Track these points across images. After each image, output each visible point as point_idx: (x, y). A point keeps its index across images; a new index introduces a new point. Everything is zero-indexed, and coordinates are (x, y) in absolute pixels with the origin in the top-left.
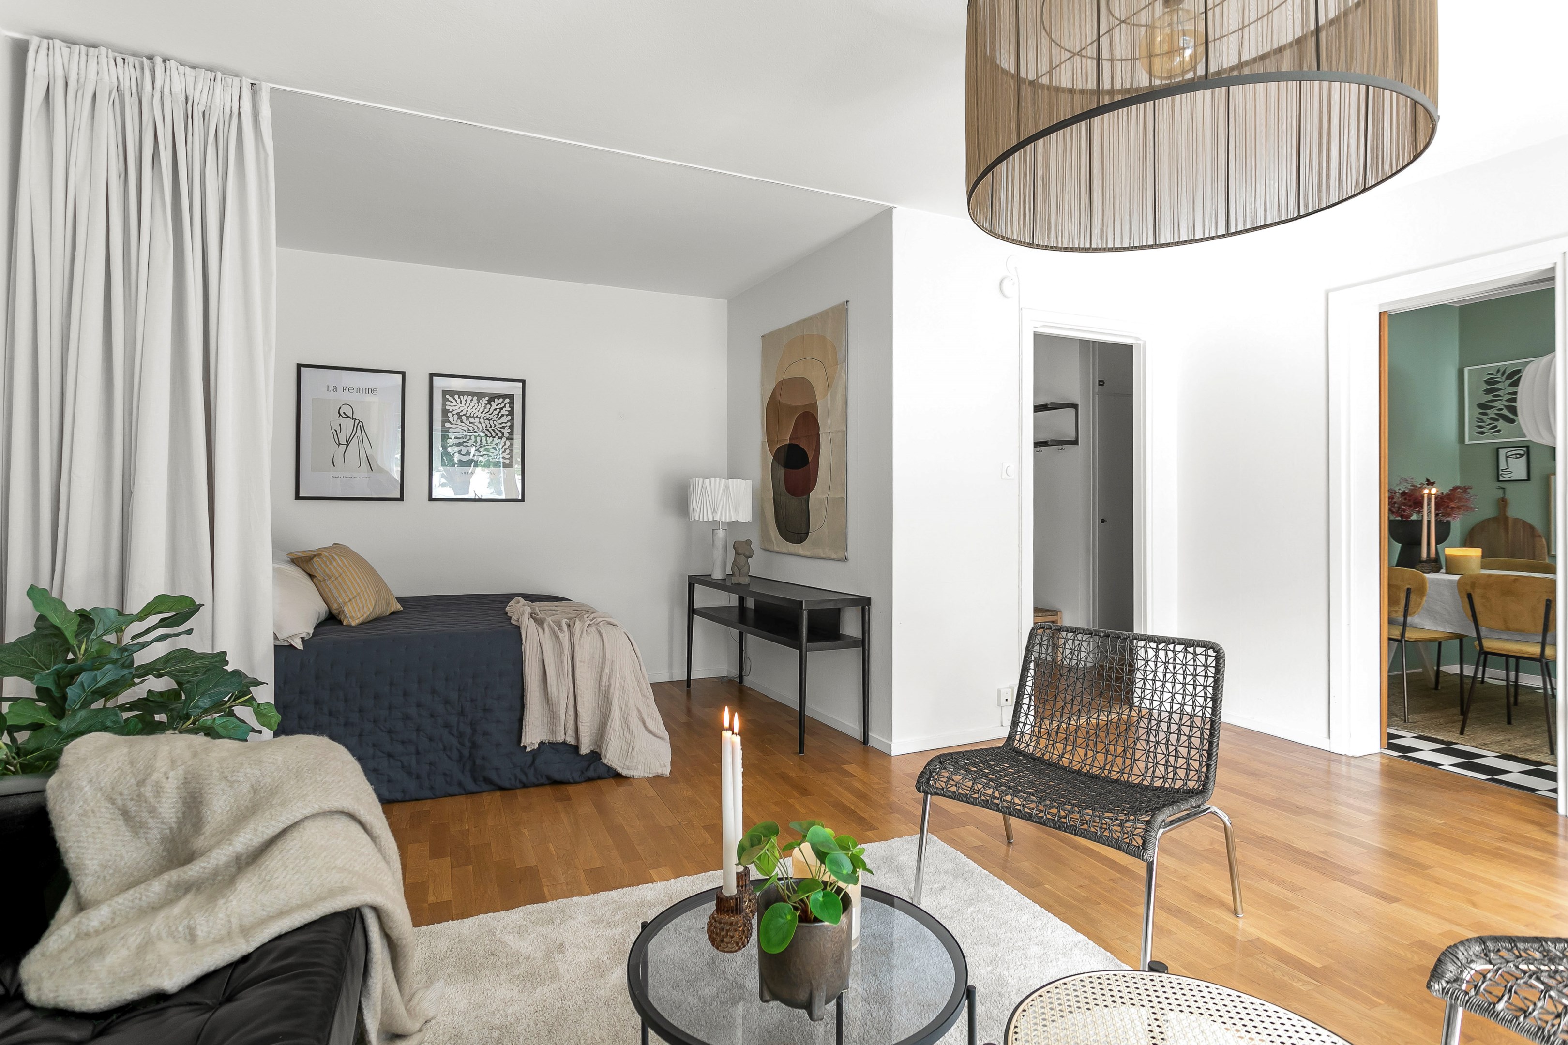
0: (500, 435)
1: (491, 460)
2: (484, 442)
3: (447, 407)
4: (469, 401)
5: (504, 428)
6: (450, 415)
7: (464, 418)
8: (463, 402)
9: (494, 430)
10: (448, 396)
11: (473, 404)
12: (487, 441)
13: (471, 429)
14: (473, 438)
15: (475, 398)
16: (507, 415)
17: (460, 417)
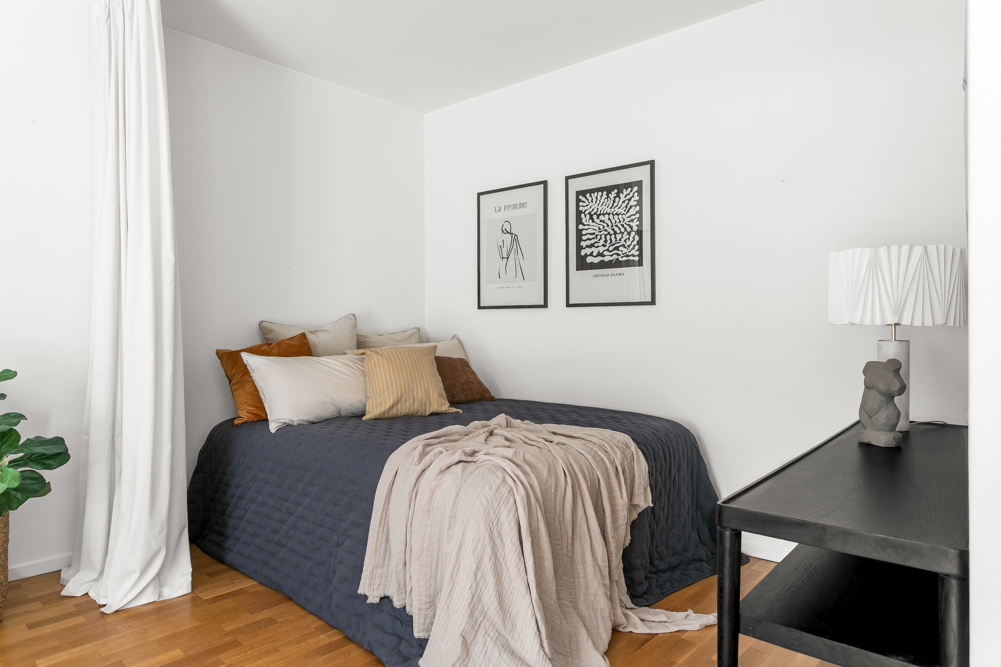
0: (629, 229)
1: (620, 259)
2: (614, 240)
3: (581, 209)
4: (599, 198)
5: (632, 221)
6: (583, 216)
7: (595, 217)
8: (594, 200)
9: (623, 226)
10: (581, 197)
11: (602, 201)
12: (616, 238)
13: (601, 227)
14: (603, 236)
15: (605, 193)
16: (635, 206)
17: (591, 218)
